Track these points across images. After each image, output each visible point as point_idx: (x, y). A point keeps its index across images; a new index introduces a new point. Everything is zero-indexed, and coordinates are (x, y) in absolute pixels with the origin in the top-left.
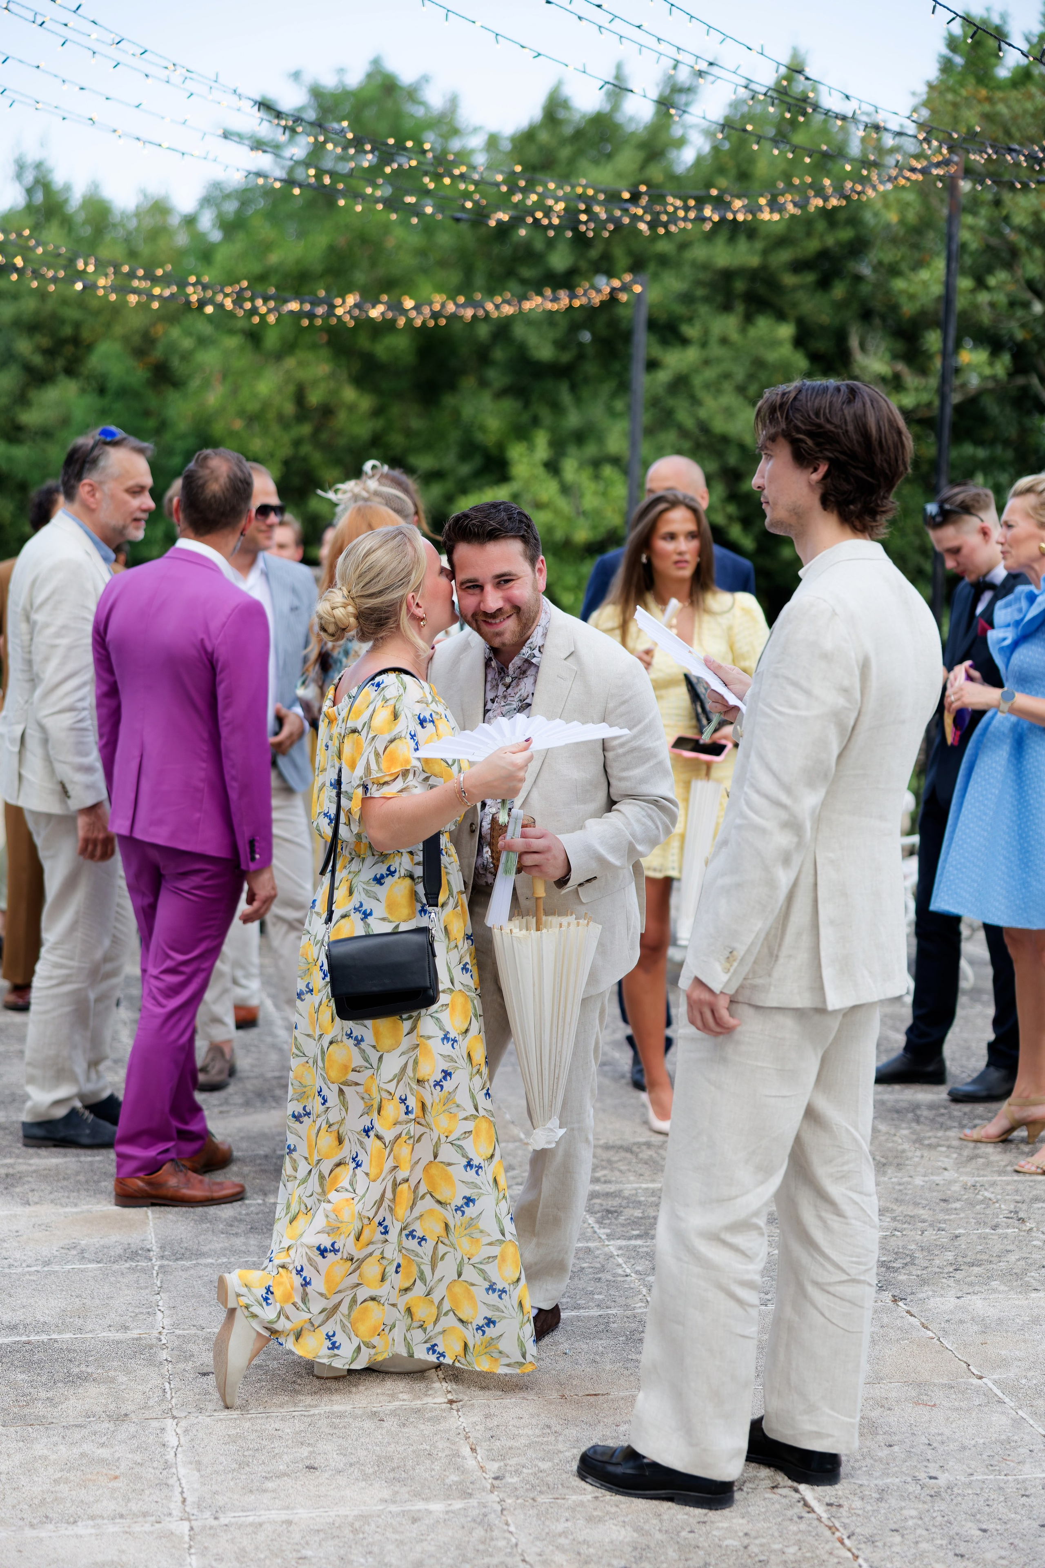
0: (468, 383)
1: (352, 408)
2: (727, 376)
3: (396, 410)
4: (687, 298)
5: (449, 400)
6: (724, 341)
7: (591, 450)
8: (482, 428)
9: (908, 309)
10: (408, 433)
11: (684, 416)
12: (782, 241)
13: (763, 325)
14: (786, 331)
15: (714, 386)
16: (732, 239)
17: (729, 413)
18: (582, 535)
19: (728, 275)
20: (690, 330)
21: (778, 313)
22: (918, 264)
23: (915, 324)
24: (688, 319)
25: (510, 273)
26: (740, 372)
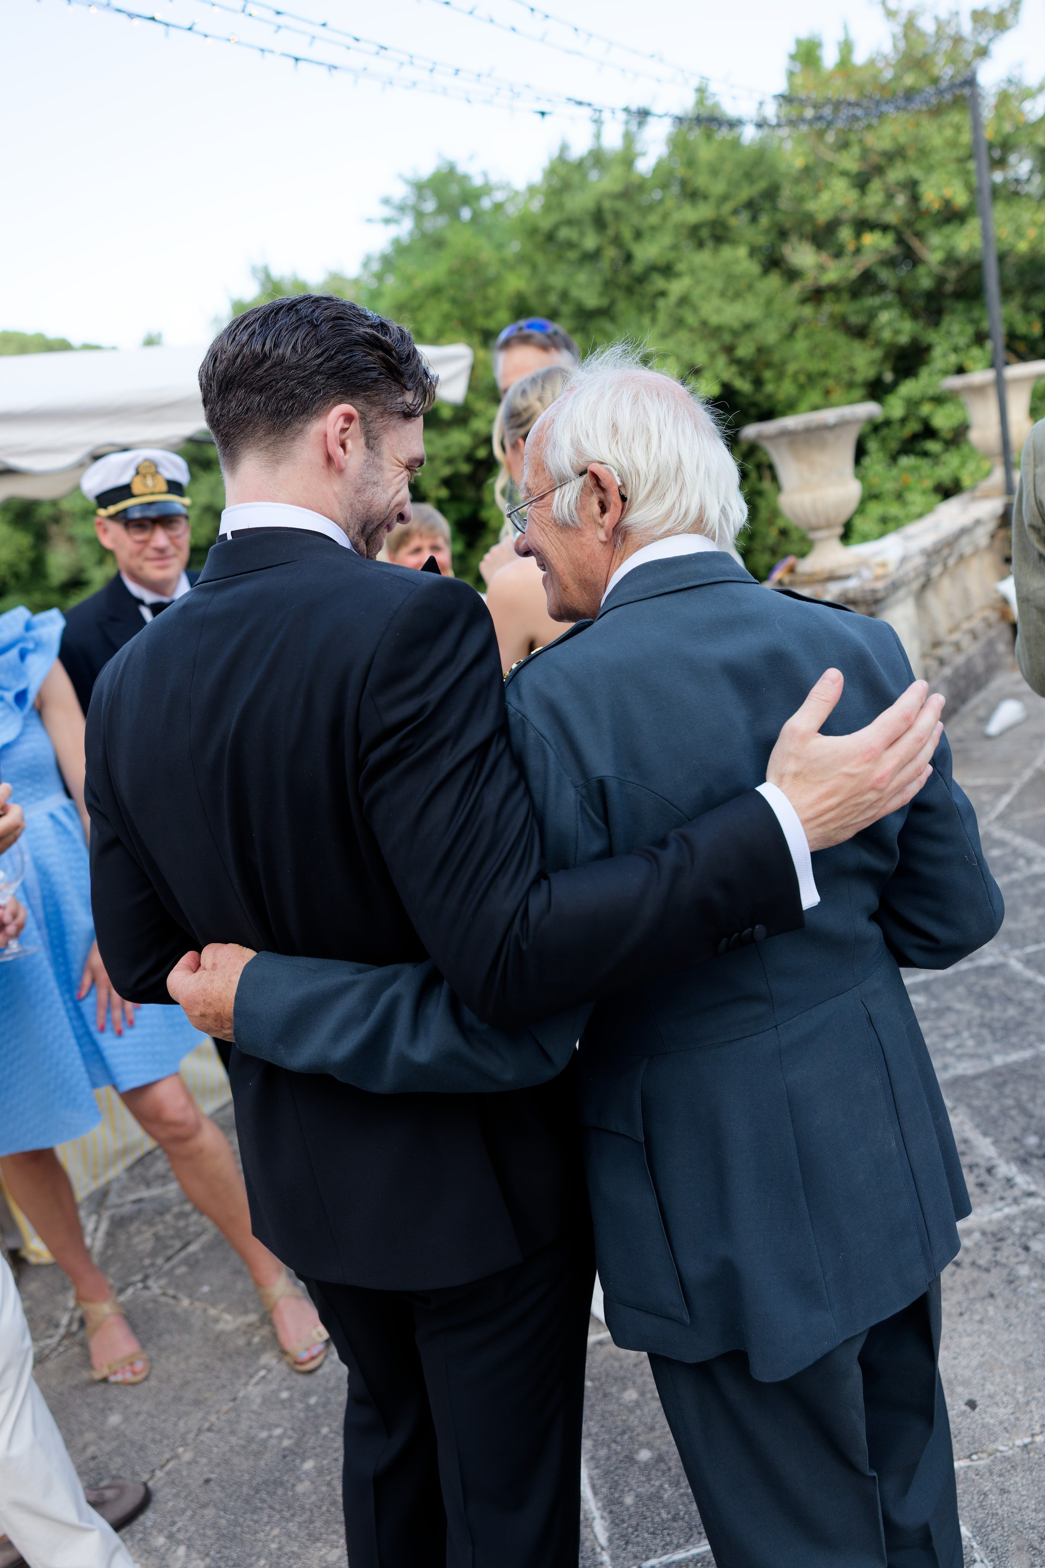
2: (712, 288)
4: (675, 247)
6: (704, 268)
9: (822, 218)
11: (691, 319)
12: (726, 197)
13: (727, 252)
14: (742, 252)
15: (705, 297)
16: (694, 203)
17: (718, 311)
20: (680, 267)
21: (734, 242)
22: (817, 192)
23: (832, 226)
24: (680, 260)
25: (560, 258)
26: (719, 284)
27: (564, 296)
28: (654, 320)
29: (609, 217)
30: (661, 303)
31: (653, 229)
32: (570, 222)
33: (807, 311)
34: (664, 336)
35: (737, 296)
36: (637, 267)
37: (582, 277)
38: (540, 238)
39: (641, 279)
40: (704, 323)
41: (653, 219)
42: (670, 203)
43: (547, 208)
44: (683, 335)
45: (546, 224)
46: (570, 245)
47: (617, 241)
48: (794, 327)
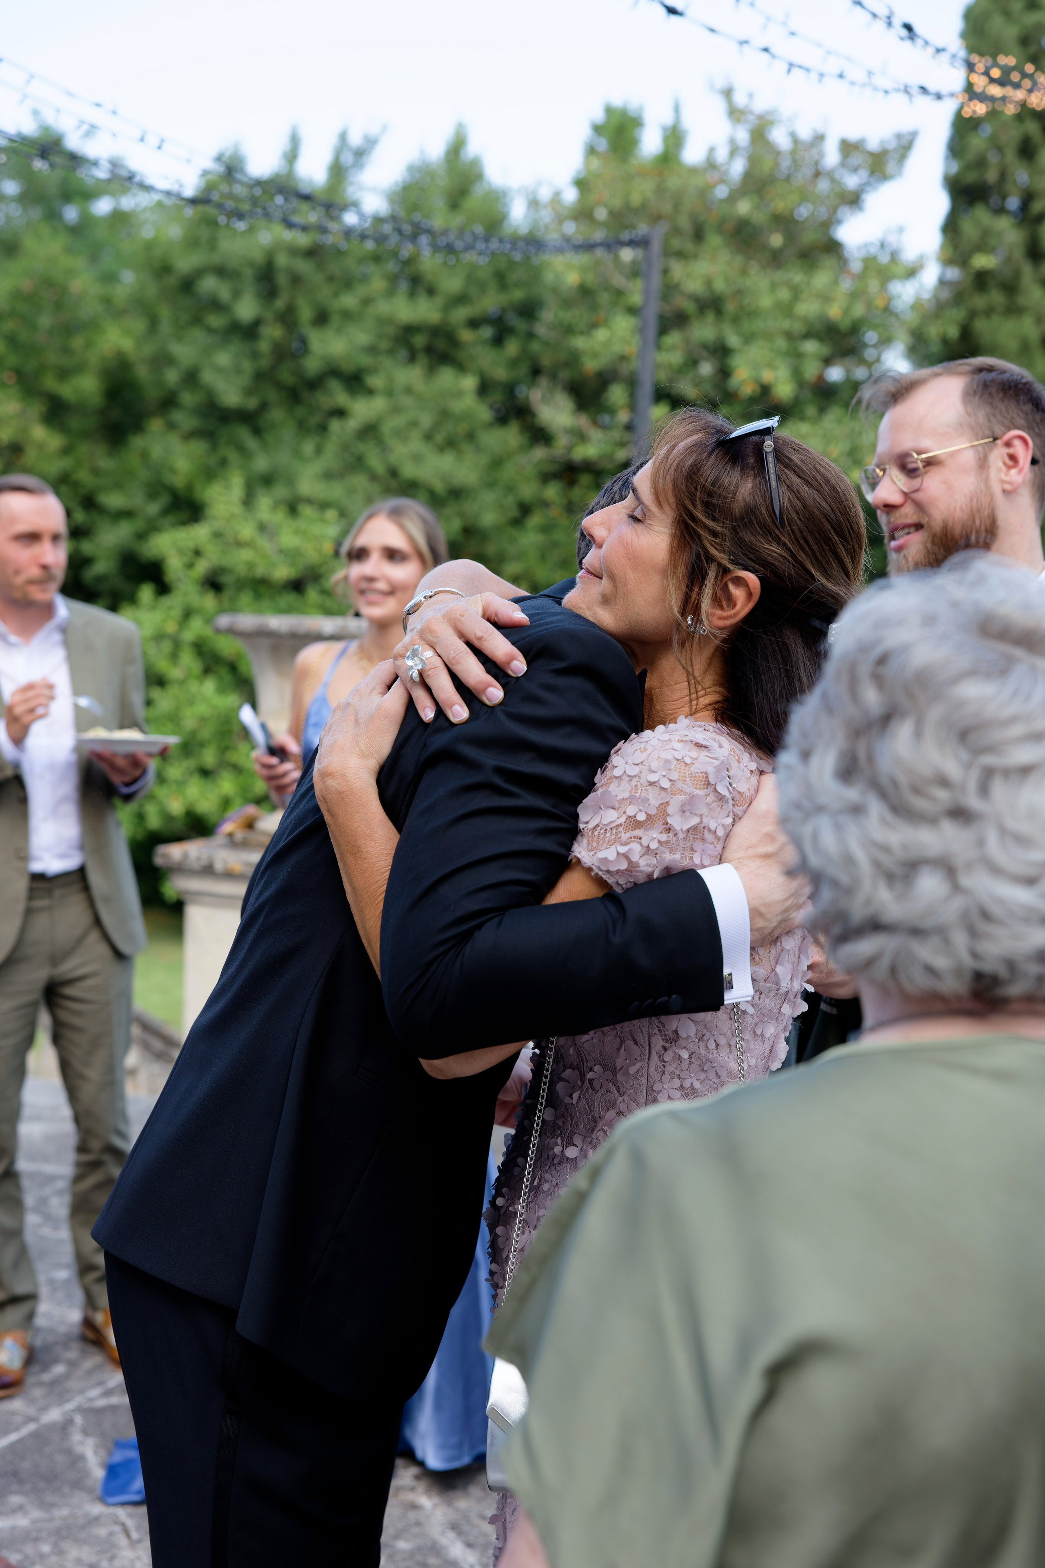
0: (156, 425)
1: (41, 446)
2: (414, 424)
3: (84, 449)
4: (372, 350)
5: (137, 442)
6: (409, 390)
7: (281, 491)
8: (172, 470)
9: (591, 366)
10: (96, 472)
11: (375, 461)
12: (461, 299)
13: (446, 377)
14: (469, 383)
15: (401, 434)
16: (412, 294)
17: (417, 458)
18: (282, 572)
19: (409, 330)
20: (375, 381)
21: (461, 367)
22: (594, 326)
23: (605, 379)
24: (374, 370)
25: (197, 320)
26: (426, 420)
27: (191, 378)
28: (319, 451)
29: (282, 280)
30: (335, 426)
31: (347, 315)
32: (221, 271)
33: (552, 492)
34: (328, 476)
35: (450, 444)
36: (312, 365)
37: (223, 358)
38: (172, 281)
39: (315, 384)
40: (394, 473)
41: (349, 301)
42: (378, 284)
43: (192, 242)
44: (360, 481)
45: (185, 264)
46: (216, 305)
47: (288, 318)
48: (525, 509)
